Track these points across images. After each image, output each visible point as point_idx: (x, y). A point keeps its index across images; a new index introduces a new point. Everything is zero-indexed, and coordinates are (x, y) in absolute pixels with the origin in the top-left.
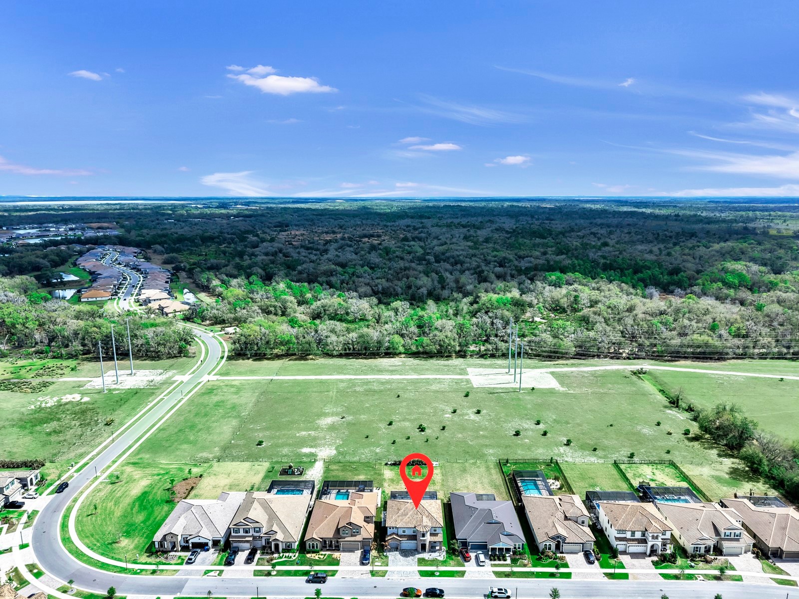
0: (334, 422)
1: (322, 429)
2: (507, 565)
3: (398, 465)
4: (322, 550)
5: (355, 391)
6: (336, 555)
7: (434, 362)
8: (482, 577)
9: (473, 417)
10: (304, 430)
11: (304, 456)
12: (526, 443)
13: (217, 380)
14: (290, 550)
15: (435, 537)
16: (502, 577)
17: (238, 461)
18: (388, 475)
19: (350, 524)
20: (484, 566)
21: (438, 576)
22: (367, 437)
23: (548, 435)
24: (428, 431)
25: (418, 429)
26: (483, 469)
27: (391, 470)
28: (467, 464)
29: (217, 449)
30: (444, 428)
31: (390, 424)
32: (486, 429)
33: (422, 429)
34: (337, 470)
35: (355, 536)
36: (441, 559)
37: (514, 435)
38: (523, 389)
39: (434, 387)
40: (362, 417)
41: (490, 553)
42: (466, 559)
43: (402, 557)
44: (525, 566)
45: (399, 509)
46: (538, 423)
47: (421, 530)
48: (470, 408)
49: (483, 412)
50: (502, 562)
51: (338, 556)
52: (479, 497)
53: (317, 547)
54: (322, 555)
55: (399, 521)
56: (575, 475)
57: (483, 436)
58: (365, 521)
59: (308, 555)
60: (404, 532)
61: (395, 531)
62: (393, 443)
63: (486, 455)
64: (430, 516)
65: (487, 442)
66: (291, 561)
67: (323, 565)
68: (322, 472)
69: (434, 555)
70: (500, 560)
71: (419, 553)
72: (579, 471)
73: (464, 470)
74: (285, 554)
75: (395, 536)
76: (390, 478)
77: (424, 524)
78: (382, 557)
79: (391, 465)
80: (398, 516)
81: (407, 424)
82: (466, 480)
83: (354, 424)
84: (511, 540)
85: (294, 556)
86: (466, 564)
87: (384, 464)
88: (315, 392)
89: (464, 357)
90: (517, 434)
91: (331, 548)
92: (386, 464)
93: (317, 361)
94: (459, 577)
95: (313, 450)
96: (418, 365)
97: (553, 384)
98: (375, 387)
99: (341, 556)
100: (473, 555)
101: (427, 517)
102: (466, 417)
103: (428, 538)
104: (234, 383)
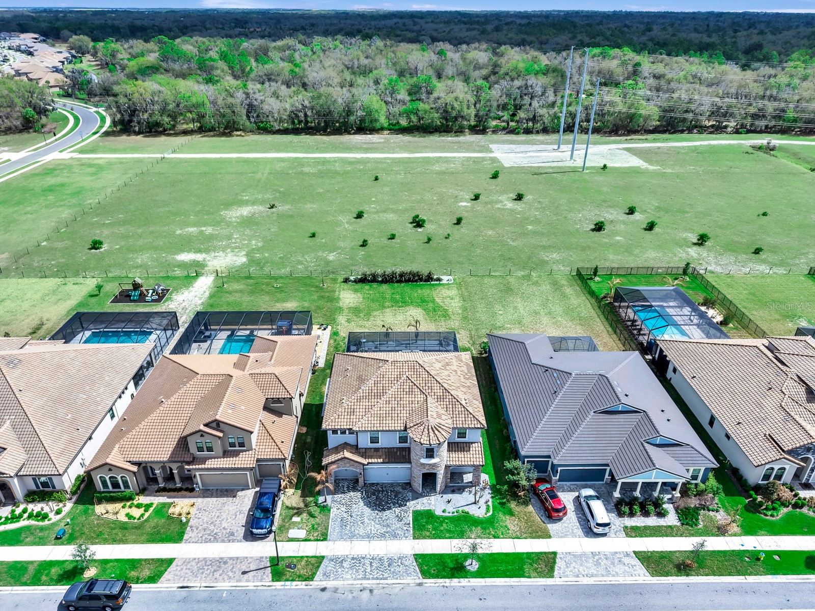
0: (254, 213)
1: (229, 224)
2: (668, 531)
3: (369, 281)
4: (142, 491)
5: (302, 173)
6: (181, 505)
7: (435, 139)
8: (608, 573)
9: (510, 205)
10: (194, 225)
11: (179, 266)
12: (618, 242)
13: (72, 158)
14: (51, 493)
15: (461, 455)
16: (667, 574)
17: (36, 276)
18: (347, 301)
19: (216, 424)
20: (604, 535)
21: (479, 574)
22: (313, 235)
23: (657, 229)
24: (429, 227)
25: (411, 223)
26: (546, 287)
27: (356, 291)
28: (512, 280)
29: (6, 255)
30: (459, 221)
31: (359, 216)
32: (537, 221)
33: (418, 223)
34: (241, 291)
35: (236, 454)
36: (478, 512)
37: (593, 230)
38: (588, 168)
39: (437, 168)
40: (309, 206)
41: (617, 494)
42: (553, 513)
43: (367, 511)
44: (722, 531)
45: (361, 380)
46: (631, 211)
47: (425, 440)
48: (503, 192)
49: (528, 198)
50: (652, 521)
51: (184, 511)
52: (559, 344)
53: (126, 486)
54: (138, 506)
55: (359, 411)
56: (742, 297)
57: (535, 233)
58: (266, 408)
59: (99, 509)
60: (374, 440)
61: (349, 439)
62: (363, 246)
63: (547, 262)
64: (446, 396)
65: (545, 241)
66: (42, 529)
67: (135, 542)
68: (207, 294)
69: (460, 501)
70: (646, 514)
71: (417, 496)
72: (745, 289)
73: (508, 290)
74: (30, 507)
75: (347, 454)
76: (352, 305)
77: (433, 422)
78: (314, 509)
79: (355, 281)
80: (359, 400)
81: (390, 216)
82: (515, 308)
83: (291, 216)
84: (677, 459)
85: (58, 512)
86: (552, 527)
87: (341, 279)
88: (232, 173)
89: (483, 131)
90: (599, 227)
91: (171, 486)
92: (346, 280)
93: (246, 138)
94: (541, 575)
95: (199, 257)
96: (410, 142)
97: (635, 162)
98: (338, 167)
99: (193, 511)
100: (567, 498)
101: (440, 399)
102: (499, 206)
103: (443, 459)
104: (96, 162)
